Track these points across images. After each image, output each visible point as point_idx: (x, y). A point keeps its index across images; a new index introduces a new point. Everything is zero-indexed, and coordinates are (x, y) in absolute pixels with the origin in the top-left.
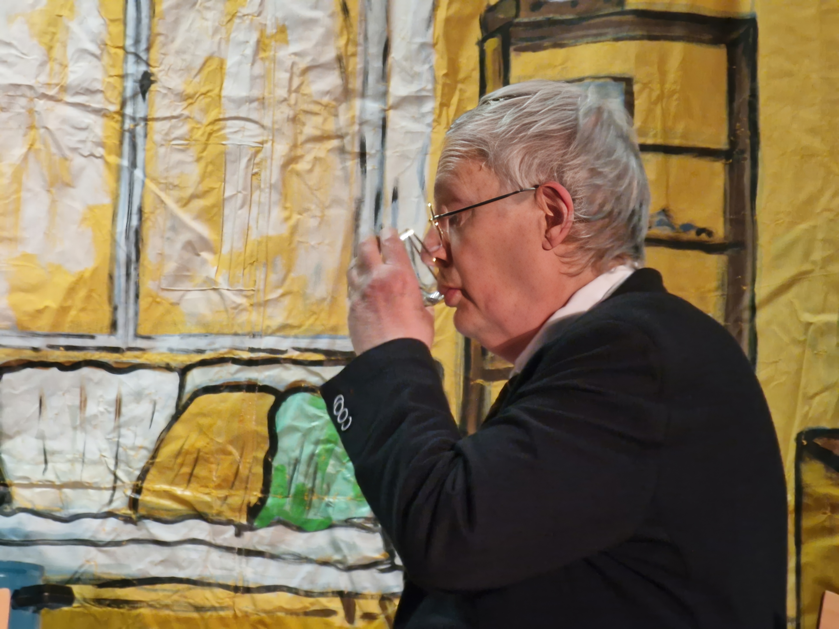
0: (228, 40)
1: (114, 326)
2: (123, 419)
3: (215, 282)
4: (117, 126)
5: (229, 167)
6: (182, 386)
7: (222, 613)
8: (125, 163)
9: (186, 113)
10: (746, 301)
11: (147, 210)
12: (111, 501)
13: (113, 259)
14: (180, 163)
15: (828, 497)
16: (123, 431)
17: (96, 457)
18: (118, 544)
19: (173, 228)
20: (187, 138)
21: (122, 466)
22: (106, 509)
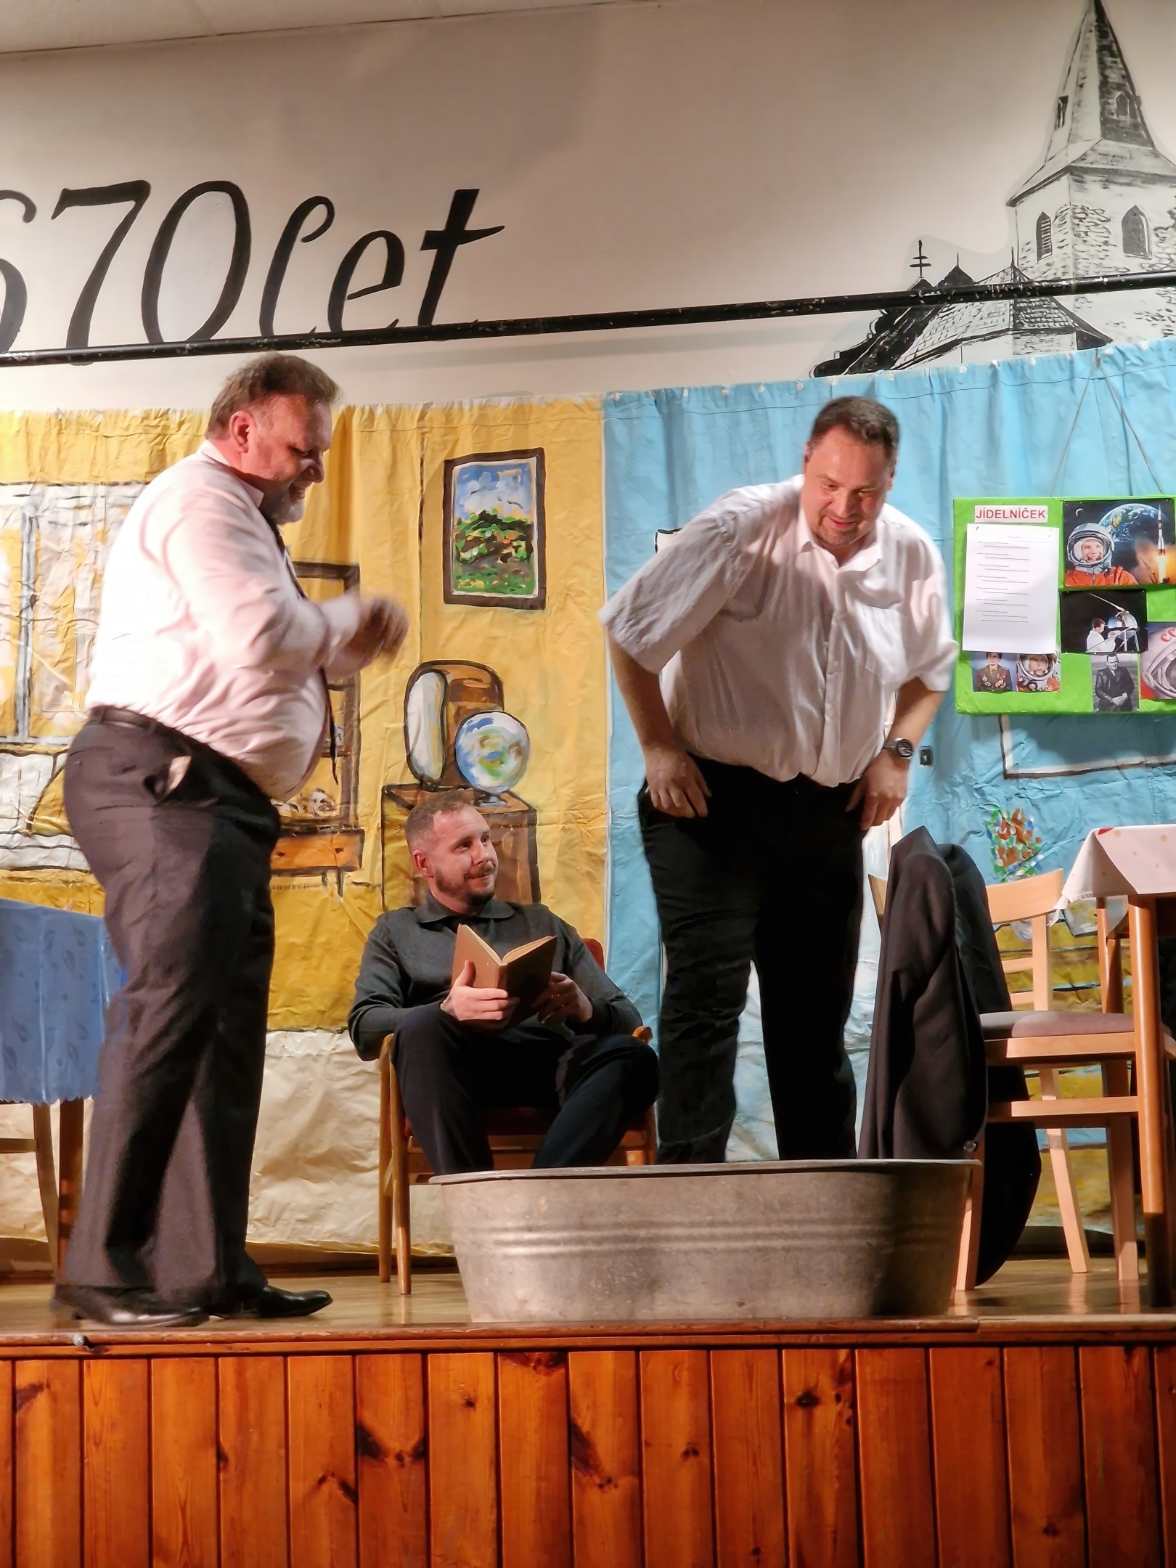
0: (77, 577)
1: (17, 731)
2: (22, 781)
3: (72, 708)
4: (18, 624)
5: (79, 646)
6: (55, 763)
7: (79, 885)
8: (23, 643)
9: (55, 616)
10: (355, 716)
11: (34, 669)
12: (17, 825)
13: (16, 696)
14: (52, 644)
15: (397, 820)
16: (23, 788)
17: (9, 801)
18: (22, 848)
19: (48, 679)
20: (57, 630)
21: (22, 806)
22: (14, 829)
